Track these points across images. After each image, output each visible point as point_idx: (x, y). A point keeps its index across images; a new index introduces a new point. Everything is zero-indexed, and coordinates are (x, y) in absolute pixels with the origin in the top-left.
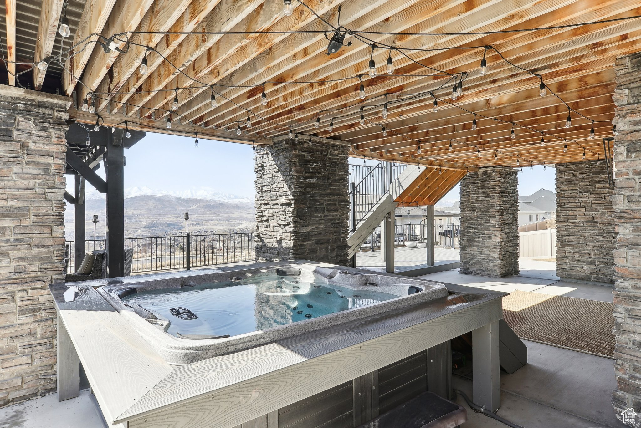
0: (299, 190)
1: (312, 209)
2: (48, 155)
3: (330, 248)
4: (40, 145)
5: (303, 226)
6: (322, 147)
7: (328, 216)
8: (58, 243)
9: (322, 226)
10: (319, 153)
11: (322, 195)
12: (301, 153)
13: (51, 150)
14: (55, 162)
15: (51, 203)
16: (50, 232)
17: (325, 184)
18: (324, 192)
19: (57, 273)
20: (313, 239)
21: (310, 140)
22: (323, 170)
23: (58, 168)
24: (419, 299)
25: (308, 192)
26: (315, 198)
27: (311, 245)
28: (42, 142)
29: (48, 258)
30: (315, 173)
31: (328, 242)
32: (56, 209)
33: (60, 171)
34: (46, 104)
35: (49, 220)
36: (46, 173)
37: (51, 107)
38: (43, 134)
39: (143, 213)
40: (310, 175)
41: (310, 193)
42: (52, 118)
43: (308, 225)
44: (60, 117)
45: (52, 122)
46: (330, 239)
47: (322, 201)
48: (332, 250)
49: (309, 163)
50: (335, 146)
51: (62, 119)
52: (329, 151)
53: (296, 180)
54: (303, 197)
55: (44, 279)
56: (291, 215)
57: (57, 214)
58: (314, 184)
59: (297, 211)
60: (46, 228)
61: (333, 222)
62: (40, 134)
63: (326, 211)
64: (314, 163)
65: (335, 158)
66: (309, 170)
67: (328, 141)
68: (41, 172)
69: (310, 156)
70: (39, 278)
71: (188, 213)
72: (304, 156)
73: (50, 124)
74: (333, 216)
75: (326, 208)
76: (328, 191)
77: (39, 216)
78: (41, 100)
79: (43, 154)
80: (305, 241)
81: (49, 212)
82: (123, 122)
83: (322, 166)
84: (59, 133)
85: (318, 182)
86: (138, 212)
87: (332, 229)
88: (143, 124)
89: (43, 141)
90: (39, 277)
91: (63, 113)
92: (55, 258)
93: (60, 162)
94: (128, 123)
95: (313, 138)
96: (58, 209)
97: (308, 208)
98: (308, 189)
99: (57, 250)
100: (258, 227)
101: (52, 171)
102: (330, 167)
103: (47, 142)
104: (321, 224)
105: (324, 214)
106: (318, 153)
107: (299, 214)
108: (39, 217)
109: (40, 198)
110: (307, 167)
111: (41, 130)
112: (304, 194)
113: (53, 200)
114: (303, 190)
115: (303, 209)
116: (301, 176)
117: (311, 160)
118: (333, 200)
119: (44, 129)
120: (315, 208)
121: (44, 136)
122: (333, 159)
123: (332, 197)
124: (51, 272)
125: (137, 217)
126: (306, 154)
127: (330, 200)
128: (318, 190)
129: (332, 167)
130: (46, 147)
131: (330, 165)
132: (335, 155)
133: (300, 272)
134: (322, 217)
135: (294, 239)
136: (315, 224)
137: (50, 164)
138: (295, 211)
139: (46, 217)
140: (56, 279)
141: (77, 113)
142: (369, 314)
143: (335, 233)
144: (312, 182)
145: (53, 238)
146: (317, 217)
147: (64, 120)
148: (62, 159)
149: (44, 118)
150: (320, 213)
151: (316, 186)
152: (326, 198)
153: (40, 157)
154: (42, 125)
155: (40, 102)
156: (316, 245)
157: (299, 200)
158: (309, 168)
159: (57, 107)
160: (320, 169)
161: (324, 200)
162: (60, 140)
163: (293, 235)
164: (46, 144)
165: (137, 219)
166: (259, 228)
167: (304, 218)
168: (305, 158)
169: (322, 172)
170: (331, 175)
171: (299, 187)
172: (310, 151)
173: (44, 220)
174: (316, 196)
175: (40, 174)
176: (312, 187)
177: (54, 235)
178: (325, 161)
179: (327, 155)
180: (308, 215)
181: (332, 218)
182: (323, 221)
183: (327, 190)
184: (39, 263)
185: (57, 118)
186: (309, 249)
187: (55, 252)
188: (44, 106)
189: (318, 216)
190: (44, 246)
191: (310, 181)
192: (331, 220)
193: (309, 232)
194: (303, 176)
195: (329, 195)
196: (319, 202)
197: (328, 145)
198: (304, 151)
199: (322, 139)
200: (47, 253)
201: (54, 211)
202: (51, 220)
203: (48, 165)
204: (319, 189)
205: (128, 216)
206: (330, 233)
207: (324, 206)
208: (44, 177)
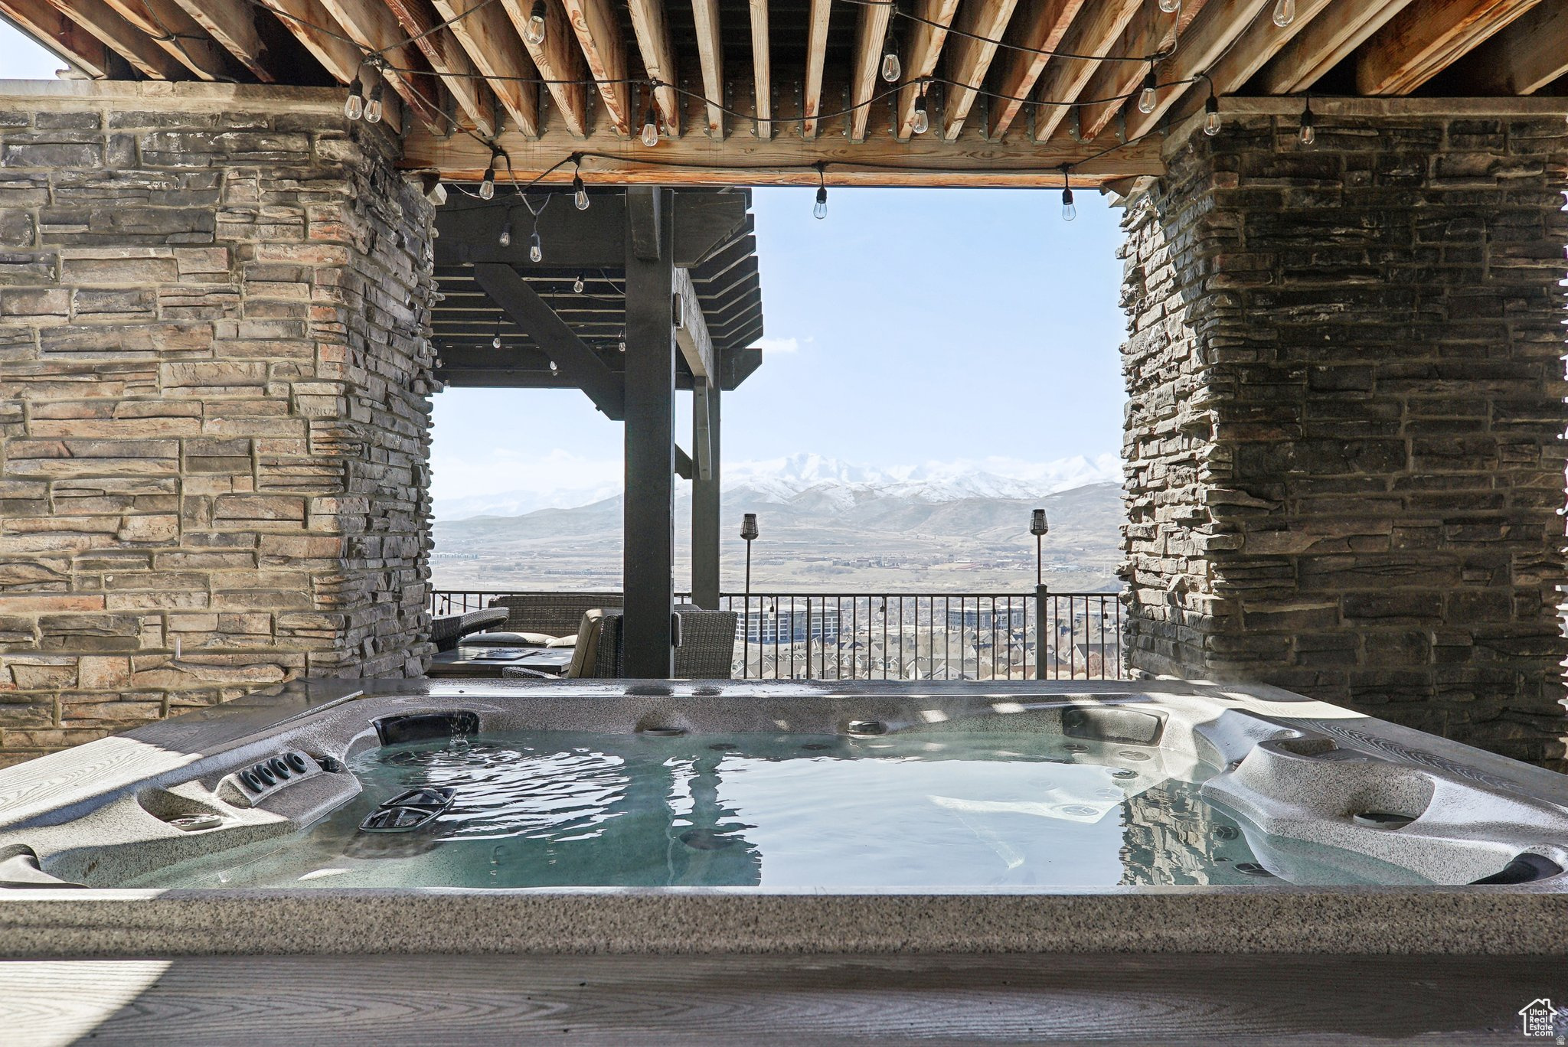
0: (1249, 356)
1: (1326, 447)
2: (299, 276)
3: (1434, 639)
4: (275, 251)
5: (1272, 529)
6: (1387, 142)
7: (1422, 482)
8: (323, 552)
9: (1384, 529)
10: (1367, 174)
11: (1386, 379)
12: (1253, 184)
13: (305, 263)
14: (315, 299)
15: (303, 428)
16: (301, 515)
17: (1408, 327)
18: (1397, 365)
19: (318, 643)
20: (1330, 591)
21: (1308, 118)
22: (1391, 256)
23: (323, 318)
24: (1369, 926)
25: (1299, 367)
26: (1343, 396)
27: (1313, 618)
28: (283, 239)
29: (296, 595)
30: (1345, 273)
31: (1424, 610)
32: (320, 446)
33: (326, 327)
34: (292, 123)
35: (298, 480)
36: (294, 336)
37: (306, 129)
38: (283, 214)
39: (1101, 540)
40: (1308, 285)
41: (1313, 369)
42: (306, 163)
43: (1299, 524)
44: (330, 155)
45: (305, 174)
46: (1436, 598)
47: (1383, 409)
48: (1453, 654)
49: (1301, 230)
50: (1462, 129)
51: (334, 163)
52: (1433, 158)
53: (1229, 314)
54: (1270, 391)
55: (288, 659)
56: (1207, 473)
57: (321, 461)
58: (1330, 326)
59: (1239, 459)
60: (291, 503)
61: (1456, 512)
62: (276, 215)
63: (1411, 459)
64: (1333, 225)
65: (1472, 192)
66: (1308, 260)
67: (1421, 110)
68: (280, 331)
69: (1308, 193)
70: (274, 657)
71: (1042, 512)
72: (1276, 197)
73: (299, 180)
74: (1461, 481)
75: (1410, 446)
76: (1427, 358)
77: (276, 466)
78: (283, 112)
79: (286, 276)
80: (1278, 601)
81: (298, 455)
82: (569, 159)
83: (1383, 239)
84: (326, 206)
85: (1360, 316)
86: (1086, 537)
87: (1452, 548)
88: (630, 155)
89: (284, 235)
90: (277, 652)
91: (333, 143)
92: (316, 598)
93: (324, 296)
94: (585, 160)
95: (1330, 106)
96: (326, 447)
97: (1297, 443)
98: (1305, 355)
99: (321, 575)
100: (1130, 540)
101: (310, 326)
102: (1442, 237)
103: (294, 240)
104: (1379, 519)
105: (1396, 475)
106: (1357, 176)
107: (1248, 472)
108: (275, 471)
109: (277, 412)
110: (1296, 250)
111: (280, 203)
112: (1277, 377)
113: (311, 416)
114: (1270, 358)
115: (1271, 448)
116: (1255, 292)
117: (1319, 213)
118: (1459, 404)
119: (286, 199)
120: (1343, 443)
121: (287, 221)
122: (1455, 195)
123: (1449, 389)
124: (304, 640)
125: (1081, 554)
126: (1285, 188)
127: (1438, 402)
128: (1360, 354)
129: (1451, 238)
130: (291, 253)
131: (1442, 229)
132: (1470, 175)
133: (1159, 726)
134: (1390, 486)
135: (1220, 588)
136: (1339, 519)
137: (303, 306)
138: (1225, 457)
139: (291, 470)
140: (319, 664)
141: (437, 149)
142: (872, 941)
143: (1469, 566)
144: (1323, 317)
145: (311, 535)
146: (1349, 486)
147: (339, 165)
148: (331, 288)
149: (286, 164)
150: (1378, 467)
151: (1344, 337)
152: (1414, 393)
153: (275, 285)
154: (281, 185)
155: (279, 118)
156: (1347, 624)
157: (1249, 406)
158: (1305, 255)
159: (321, 127)
160: (1375, 252)
161: (1399, 405)
162: (327, 228)
163: (1217, 570)
164: (291, 245)
165: (1083, 561)
166: (1134, 543)
167: (1278, 488)
168: (1284, 208)
169: (1388, 267)
170: (1445, 277)
171: (1244, 347)
172: (1303, 169)
173: (287, 481)
174: (1347, 382)
175: (277, 339)
176: (1324, 344)
177: (313, 525)
178: (1407, 212)
179: (1419, 180)
180: (1296, 477)
181: (1450, 491)
182: (1392, 507)
183: (1419, 354)
184: (276, 609)
185: (324, 162)
186: (1302, 639)
187: (315, 580)
188: (290, 128)
189: (1359, 480)
190: (287, 560)
191: (1311, 313)
192: (1443, 502)
193: (1305, 559)
194: (1265, 293)
195: (1429, 377)
196: (1368, 414)
197: (1432, 126)
198: (1278, 175)
199: (1385, 103)
200: (292, 581)
201: (313, 452)
202: (304, 481)
203: (296, 309)
204: (1367, 351)
205: (1057, 552)
206: (1438, 568)
207: (1402, 433)
208: (287, 346)
